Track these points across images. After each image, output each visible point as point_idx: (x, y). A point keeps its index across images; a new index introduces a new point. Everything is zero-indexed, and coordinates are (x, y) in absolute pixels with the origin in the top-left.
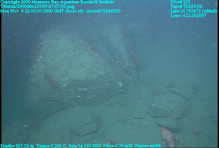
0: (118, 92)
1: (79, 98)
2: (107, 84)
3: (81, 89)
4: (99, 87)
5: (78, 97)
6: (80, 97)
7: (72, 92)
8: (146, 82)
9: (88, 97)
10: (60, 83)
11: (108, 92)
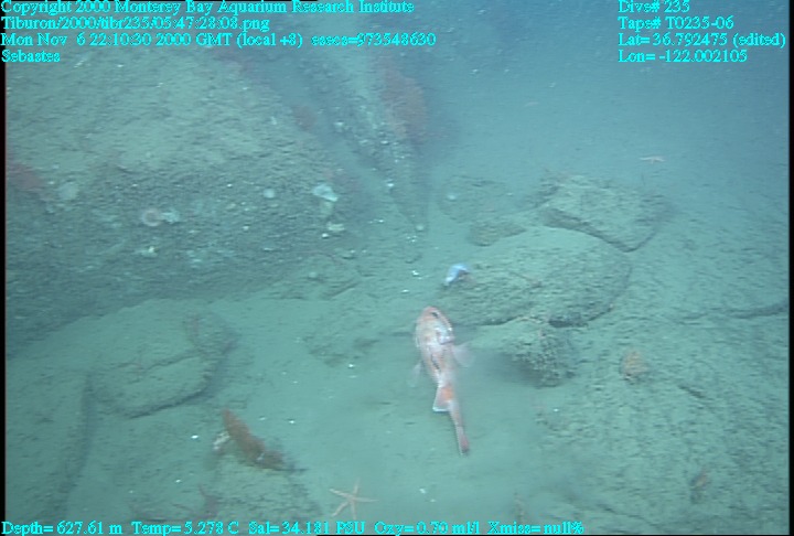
0: (325, 235)
1: (149, 259)
2: (270, 194)
3: (151, 211)
4: (233, 205)
5: (143, 252)
6: (156, 251)
7: (115, 225)
8: (452, 197)
9: (189, 252)
10: (52, 183)
11: (278, 236)
